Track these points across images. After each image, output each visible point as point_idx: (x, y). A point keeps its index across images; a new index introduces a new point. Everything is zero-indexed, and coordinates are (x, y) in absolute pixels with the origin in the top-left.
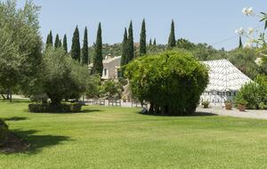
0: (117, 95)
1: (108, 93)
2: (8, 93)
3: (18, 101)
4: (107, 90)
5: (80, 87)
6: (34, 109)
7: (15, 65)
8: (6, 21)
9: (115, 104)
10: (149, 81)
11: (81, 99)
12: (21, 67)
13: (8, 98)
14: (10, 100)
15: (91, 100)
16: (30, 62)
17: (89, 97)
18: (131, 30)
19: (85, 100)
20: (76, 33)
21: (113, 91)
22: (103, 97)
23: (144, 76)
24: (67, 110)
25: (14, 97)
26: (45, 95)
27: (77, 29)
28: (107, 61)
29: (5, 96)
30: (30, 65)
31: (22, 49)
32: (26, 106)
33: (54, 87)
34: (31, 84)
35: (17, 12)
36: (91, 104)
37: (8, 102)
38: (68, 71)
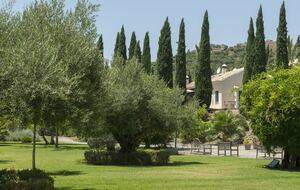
0: (235, 137)
1: (221, 134)
2: (53, 133)
3: (68, 147)
4: (218, 128)
5: (167, 124)
6: (93, 160)
7: (63, 92)
8: (51, 30)
9: (228, 152)
10: (279, 113)
11: (173, 145)
12: (70, 95)
13: (53, 143)
14: (56, 145)
15: (189, 146)
16: (83, 89)
17: (187, 141)
18: (260, 23)
19: (179, 146)
20: (166, 31)
21: (230, 130)
22: (211, 140)
23: (271, 104)
24: (145, 161)
25: (63, 140)
26: (110, 137)
27: (167, 23)
28: (219, 76)
29: (49, 139)
30: (84, 92)
31: (73, 69)
32: (81, 156)
33: (126, 124)
34: (85, 119)
35: (65, 15)
36: (189, 152)
37: (53, 148)
38: (147, 98)
